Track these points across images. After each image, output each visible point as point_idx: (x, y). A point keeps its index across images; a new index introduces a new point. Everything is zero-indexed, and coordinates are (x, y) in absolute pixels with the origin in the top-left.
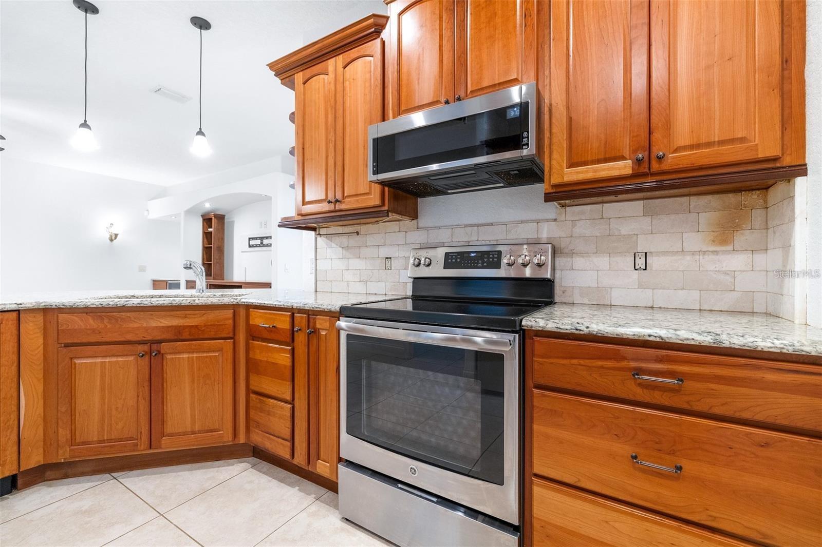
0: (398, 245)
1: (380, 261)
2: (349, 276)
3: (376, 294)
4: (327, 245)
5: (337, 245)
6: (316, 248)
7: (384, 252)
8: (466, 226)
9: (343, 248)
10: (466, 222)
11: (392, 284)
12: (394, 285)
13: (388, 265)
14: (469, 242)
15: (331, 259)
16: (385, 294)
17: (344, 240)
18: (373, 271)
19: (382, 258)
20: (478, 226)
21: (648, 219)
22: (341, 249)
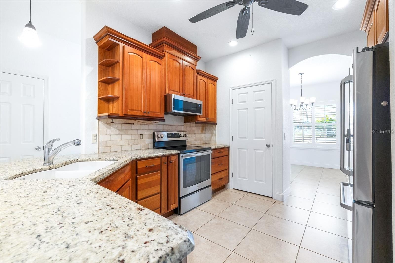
0: (146, 130)
1: (138, 136)
2: (121, 143)
3: (136, 150)
4: (107, 127)
5: (114, 128)
6: (99, 129)
7: (140, 132)
8: (167, 125)
9: (118, 129)
10: (168, 124)
11: (143, 145)
12: (144, 145)
13: (142, 137)
14: (168, 130)
15: (110, 135)
16: (140, 149)
17: (119, 126)
18: (135, 140)
19: (139, 135)
20: (170, 125)
21: (195, 127)
22: (117, 130)
